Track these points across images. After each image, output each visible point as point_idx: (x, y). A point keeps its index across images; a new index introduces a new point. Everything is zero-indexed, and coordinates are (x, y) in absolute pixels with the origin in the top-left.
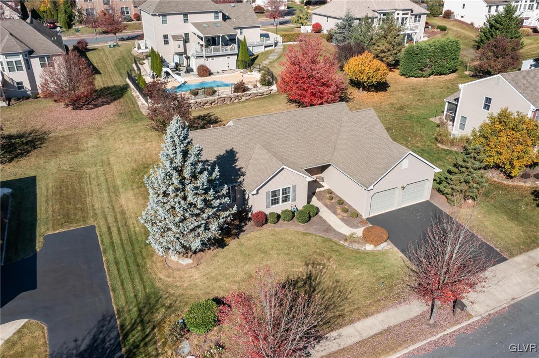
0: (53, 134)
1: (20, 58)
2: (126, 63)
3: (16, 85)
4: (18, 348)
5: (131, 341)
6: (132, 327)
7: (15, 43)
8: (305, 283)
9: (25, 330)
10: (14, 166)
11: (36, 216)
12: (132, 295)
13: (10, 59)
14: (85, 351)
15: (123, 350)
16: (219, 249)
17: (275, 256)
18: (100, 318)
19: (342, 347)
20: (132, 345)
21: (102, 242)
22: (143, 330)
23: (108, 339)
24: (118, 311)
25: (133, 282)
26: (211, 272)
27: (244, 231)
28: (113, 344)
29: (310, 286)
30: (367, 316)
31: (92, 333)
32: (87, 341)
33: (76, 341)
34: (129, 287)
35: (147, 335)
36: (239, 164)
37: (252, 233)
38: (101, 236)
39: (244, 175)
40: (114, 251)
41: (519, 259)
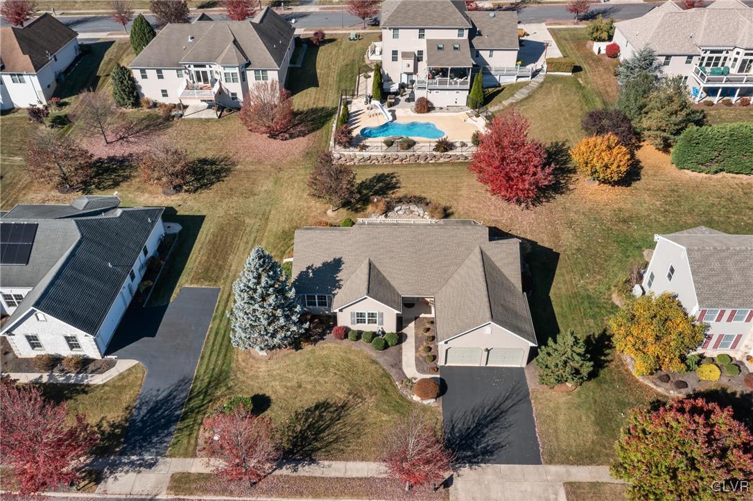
0: (238, 167)
1: (236, 70)
2: (352, 72)
3: (230, 95)
4: (124, 382)
5: (191, 405)
6: (197, 394)
7: (235, 54)
8: (337, 410)
9: (134, 370)
10: (195, 199)
11: (185, 265)
12: (212, 367)
13: (227, 70)
14: (161, 400)
15: (183, 410)
16: (294, 350)
17: (332, 374)
18: (182, 378)
19: (324, 476)
20: (190, 409)
21: (217, 309)
22: (203, 400)
23: (178, 397)
24: (196, 377)
25: (218, 356)
26: (274, 370)
27: (324, 339)
28: (179, 403)
29: (338, 415)
30: (363, 460)
31: (171, 389)
32: (165, 394)
33: (158, 390)
34: (214, 358)
35: (203, 405)
36: (340, 276)
37: (330, 344)
38: (219, 302)
39: (340, 288)
40: (221, 321)
41: (553, 469)
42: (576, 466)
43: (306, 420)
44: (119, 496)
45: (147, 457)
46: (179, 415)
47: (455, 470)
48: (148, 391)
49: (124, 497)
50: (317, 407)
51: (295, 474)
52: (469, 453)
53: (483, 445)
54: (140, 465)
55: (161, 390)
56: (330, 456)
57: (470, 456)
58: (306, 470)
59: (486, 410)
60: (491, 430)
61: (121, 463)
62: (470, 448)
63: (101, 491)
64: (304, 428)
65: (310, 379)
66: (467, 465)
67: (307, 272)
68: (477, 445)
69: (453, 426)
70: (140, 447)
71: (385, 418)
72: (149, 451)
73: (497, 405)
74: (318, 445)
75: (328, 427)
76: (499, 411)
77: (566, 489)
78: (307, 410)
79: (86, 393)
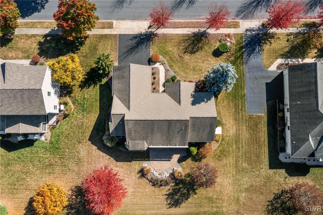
5: (240, 53)
8: (187, 51)
14: (252, 54)
17: (192, 66)
23: (246, 56)
28: (245, 54)
31: (250, 59)
41: (115, 33)
42: (108, 34)
43: (198, 47)
44: (254, 20)
45: (249, 33)
46: (244, 48)
47: (147, 32)
48: (258, 57)
49: (253, 20)
50: (195, 52)
51: (199, 29)
52: (142, 37)
53: (137, 40)
54: (251, 30)
55: (253, 58)
56: (188, 35)
57: (141, 36)
58: (196, 30)
59: (133, 53)
60: (133, 45)
61: (258, 31)
62: (141, 39)
63: (261, 22)
64: (198, 44)
65: (199, 64)
66: (143, 33)
67: (207, 100)
68: (138, 40)
69: (146, 46)
70: (253, 36)
71: (171, 49)
72: (250, 35)
73: (129, 55)
74: (193, 38)
75: (190, 45)
76: (129, 52)
77: (113, 26)
78: (198, 51)
79: (281, 55)
